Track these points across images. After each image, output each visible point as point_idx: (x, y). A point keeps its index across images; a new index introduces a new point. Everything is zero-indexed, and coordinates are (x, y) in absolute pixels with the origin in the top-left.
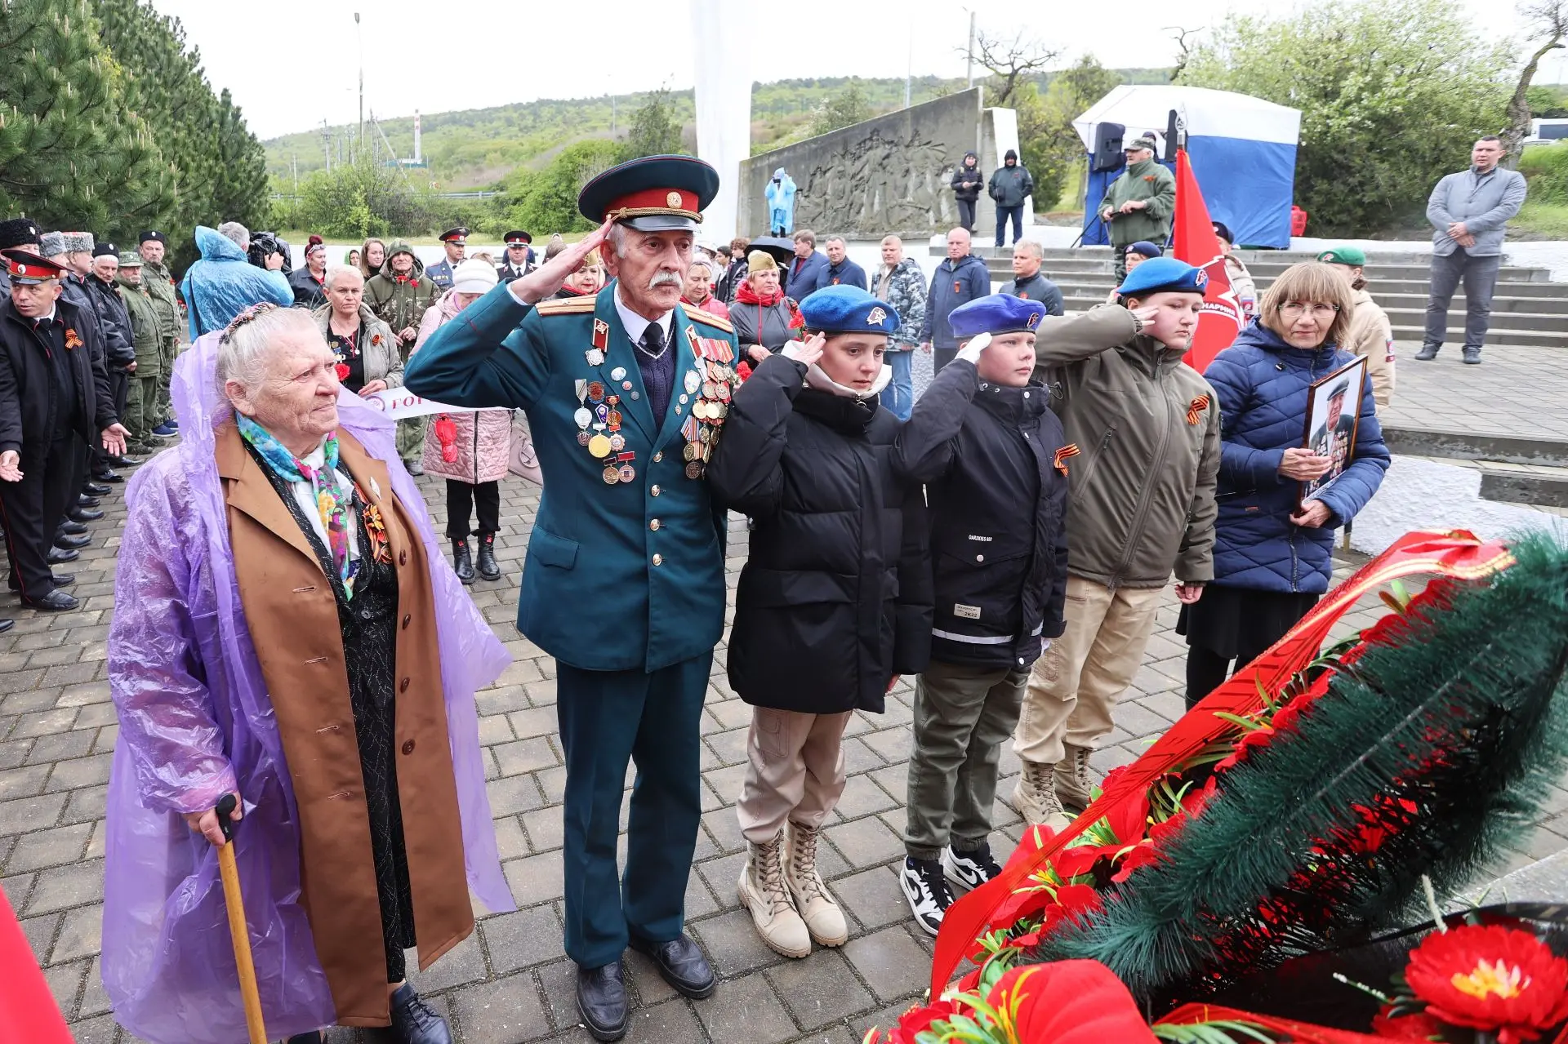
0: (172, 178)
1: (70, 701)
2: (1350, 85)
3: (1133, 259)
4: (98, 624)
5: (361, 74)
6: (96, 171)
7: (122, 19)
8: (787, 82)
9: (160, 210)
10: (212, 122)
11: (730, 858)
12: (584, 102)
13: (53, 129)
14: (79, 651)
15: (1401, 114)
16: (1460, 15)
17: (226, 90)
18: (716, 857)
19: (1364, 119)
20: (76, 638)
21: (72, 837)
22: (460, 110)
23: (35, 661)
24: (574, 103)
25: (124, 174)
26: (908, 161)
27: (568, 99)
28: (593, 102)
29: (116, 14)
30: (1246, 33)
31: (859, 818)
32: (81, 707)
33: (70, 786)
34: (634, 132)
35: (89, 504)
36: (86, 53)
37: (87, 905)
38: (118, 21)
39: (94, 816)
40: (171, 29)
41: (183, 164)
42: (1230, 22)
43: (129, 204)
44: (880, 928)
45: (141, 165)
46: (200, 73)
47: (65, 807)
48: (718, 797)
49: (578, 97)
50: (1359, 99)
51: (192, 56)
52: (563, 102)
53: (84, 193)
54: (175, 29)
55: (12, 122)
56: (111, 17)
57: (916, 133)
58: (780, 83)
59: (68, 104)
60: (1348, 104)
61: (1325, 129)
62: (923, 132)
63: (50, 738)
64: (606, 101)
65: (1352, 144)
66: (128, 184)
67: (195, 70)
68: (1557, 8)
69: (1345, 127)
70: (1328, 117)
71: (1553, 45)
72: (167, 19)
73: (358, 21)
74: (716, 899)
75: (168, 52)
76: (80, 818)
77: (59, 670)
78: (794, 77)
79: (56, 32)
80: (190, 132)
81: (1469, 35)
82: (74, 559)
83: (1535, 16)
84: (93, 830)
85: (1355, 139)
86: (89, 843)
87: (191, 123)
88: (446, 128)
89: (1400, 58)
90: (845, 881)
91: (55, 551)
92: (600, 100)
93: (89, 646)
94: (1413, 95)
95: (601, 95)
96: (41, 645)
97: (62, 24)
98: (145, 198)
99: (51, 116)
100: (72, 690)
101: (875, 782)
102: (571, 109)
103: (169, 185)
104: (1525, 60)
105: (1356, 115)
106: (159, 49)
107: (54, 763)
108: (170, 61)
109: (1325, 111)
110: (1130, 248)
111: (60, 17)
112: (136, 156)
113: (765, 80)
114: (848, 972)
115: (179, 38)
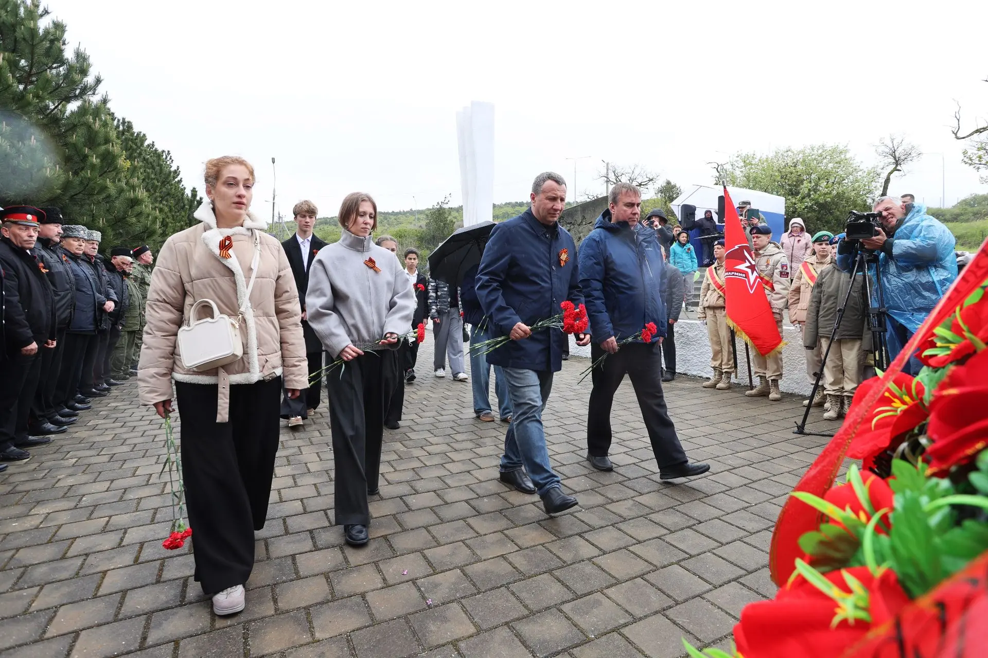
0: (156, 218)
1: (42, 510)
2: (804, 188)
3: (718, 248)
4: (73, 465)
5: (274, 191)
6: (108, 210)
7: (134, 147)
8: (509, 204)
9: (147, 237)
10: (184, 206)
11: (531, 580)
12: (400, 213)
13: (81, 182)
14: (55, 481)
15: (830, 203)
16: (848, 156)
17: (194, 188)
18: (520, 580)
19: (812, 205)
20: (54, 475)
21: (20, 597)
22: (329, 217)
23: (19, 488)
24: (393, 213)
25: (126, 212)
26: (580, 233)
27: (390, 211)
28: (404, 213)
29: (130, 143)
30: (747, 162)
31: (614, 551)
32: (49, 514)
33: (27, 562)
34: (427, 225)
35: (81, 402)
36: (107, 141)
37: (20, 646)
38: (131, 147)
39: (43, 582)
40: (164, 157)
41: (165, 223)
42: (738, 158)
43: (128, 233)
44: (646, 617)
45: (137, 209)
46: (180, 181)
47: (19, 578)
48: (516, 544)
49: (396, 210)
50: (809, 195)
51: (175, 172)
52: (388, 213)
53: (99, 222)
54: (166, 158)
55: (54, 174)
56: (127, 144)
57: (584, 218)
58: (506, 204)
59: (93, 167)
60: (803, 198)
61: (794, 210)
62: (587, 217)
63: (20, 533)
64: (412, 213)
65: (808, 218)
66: (128, 219)
67: (176, 180)
68: (894, 152)
69: (804, 209)
70: (795, 204)
71: (895, 169)
72: (163, 151)
73: (274, 162)
74: (526, 607)
75: (160, 165)
76: (30, 584)
77: (37, 493)
78: (513, 201)
79: (90, 127)
80: (171, 210)
81: (854, 165)
82: (64, 431)
83: (885, 156)
84: (39, 592)
85: (809, 215)
86: (33, 601)
87: (173, 205)
88: (322, 226)
89: (826, 176)
90: (613, 589)
91: (49, 426)
92: (408, 212)
93: (63, 478)
94: (835, 192)
95: (409, 210)
96: (27, 479)
97: (95, 123)
98: (138, 228)
99: (82, 174)
100: (44, 504)
101: (620, 530)
102: (393, 217)
103: (154, 222)
104: (884, 176)
105: (808, 203)
106: (155, 164)
107: (18, 550)
108: (161, 169)
109: (794, 201)
110: (716, 243)
111: (93, 119)
112: (135, 202)
113: (497, 204)
114: (631, 647)
115: (168, 163)
